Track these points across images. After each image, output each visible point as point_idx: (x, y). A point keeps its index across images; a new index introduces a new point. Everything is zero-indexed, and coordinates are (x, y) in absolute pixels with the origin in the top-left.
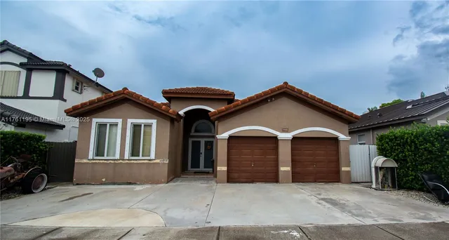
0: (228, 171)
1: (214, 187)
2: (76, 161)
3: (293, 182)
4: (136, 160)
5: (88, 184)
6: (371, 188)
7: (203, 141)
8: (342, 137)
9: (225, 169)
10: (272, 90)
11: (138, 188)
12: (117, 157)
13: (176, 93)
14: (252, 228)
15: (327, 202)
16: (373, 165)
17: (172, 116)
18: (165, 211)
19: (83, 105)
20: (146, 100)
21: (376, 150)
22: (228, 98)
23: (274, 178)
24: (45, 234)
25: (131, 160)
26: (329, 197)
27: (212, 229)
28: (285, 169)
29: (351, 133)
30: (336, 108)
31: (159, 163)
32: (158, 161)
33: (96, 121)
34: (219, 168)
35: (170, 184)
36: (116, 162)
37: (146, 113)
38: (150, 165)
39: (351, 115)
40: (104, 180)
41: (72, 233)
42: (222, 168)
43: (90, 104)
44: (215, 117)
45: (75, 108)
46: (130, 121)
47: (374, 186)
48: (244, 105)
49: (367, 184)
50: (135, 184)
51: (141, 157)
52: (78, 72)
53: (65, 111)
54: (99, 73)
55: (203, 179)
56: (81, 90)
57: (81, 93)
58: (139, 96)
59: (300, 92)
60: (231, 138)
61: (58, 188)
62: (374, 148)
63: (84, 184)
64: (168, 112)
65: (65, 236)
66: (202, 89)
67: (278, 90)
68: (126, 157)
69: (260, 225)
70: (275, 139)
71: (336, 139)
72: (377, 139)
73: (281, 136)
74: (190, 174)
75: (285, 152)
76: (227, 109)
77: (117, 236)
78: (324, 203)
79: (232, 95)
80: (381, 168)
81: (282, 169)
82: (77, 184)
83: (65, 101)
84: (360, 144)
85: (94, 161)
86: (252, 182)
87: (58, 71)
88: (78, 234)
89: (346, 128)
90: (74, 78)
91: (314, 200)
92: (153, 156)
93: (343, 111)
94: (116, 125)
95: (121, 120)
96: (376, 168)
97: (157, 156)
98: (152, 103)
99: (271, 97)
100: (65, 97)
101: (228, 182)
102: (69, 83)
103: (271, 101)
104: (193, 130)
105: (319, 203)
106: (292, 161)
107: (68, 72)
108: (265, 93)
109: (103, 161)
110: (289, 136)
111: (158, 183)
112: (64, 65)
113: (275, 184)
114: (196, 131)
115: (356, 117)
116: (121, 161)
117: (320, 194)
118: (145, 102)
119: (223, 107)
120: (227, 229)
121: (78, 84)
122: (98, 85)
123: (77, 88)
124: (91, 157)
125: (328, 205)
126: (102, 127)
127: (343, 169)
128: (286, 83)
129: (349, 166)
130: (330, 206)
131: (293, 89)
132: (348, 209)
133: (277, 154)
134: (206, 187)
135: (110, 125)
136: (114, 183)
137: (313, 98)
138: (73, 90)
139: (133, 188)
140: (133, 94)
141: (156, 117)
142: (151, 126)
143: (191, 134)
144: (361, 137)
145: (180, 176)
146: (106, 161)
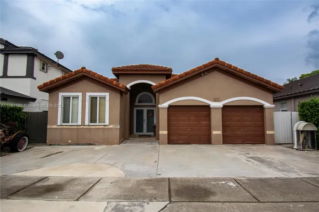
0: (169, 134)
2: (48, 127)
3: (223, 144)
4: (94, 126)
5: (58, 145)
6: (293, 148)
7: (145, 110)
8: (267, 105)
9: (166, 132)
10: (205, 66)
11: (97, 148)
12: (79, 123)
13: (123, 70)
14: (195, 179)
15: (255, 160)
16: (295, 129)
17: (122, 90)
18: (122, 166)
19: (52, 82)
20: (100, 77)
21: (298, 116)
22: (166, 73)
23: (207, 140)
24: (37, 182)
25: (90, 126)
26: (257, 156)
27: (163, 180)
28: (217, 132)
29: (275, 101)
30: (262, 80)
31: (112, 128)
32: (111, 126)
33: (61, 95)
34: (161, 132)
35: (121, 145)
36: (78, 127)
37: (100, 88)
38: (105, 129)
39: (275, 85)
40: (70, 141)
41: (57, 181)
42: (163, 132)
43: (57, 81)
44: (157, 89)
45: (45, 85)
46: (88, 94)
47: (295, 147)
48: (181, 79)
49: (290, 145)
50: (94, 145)
51: (97, 124)
52: (43, 55)
53: (38, 87)
54: (60, 55)
55: (147, 141)
56: (47, 69)
57: (46, 72)
58: (95, 74)
59: (230, 66)
60: (170, 107)
61: (36, 147)
62: (296, 114)
63: (55, 145)
64: (118, 86)
65: (53, 183)
66: (144, 66)
67: (211, 65)
68: (87, 123)
69: (201, 177)
70: (208, 107)
71: (261, 107)
72: (299, 106)
73: (213, 104)
74: (135, 137)
75: (216, 119)
76: (166, 83)
77: (91, 183)
78: (253, 161)
79: (170, 70)
80: (302, 132)
81: (214, 132)
82: (50, 145)
83: (35, 79)
84: (282, 111)
85: (62, 127)
86: (189, 143)
87: (28, 55)
88: (62, 182)
89: (271, 97)
90: (41, 60)
91: (243, 159)
92: (107, 122)
93: (268, 82)
94: (77, 97)
95: (81, 93)
96: (298, 131)
97: (110, 123)
98: (106, 79)
99: (204, 72)
101: (169, 143)
102: (37, 64)
103: (205, 75)
104: (137, 101)
105: (249, 161)
106: (223, 126)
107: (36, 56)
108: (199, 68)
109: (69, 127)
110: (220, 105)
111: (112, 144)
112: (33, 49)
113: (208, 145)
114: (139, 102)
115: (280, 87)
116: (82, 127)
117: (247, 153)
118: (100, 79)
119: (163, 81)
120: (175, 180)
121: (44, 65)
122: (59, 65)
123: (43, 68)
124: (59, 123)
125: (256, 162)
126: (67, 99)
127: (268, 132)
128: (217, 59)
129: (273, 130)
131: (223, 64)
132: (273, 165)
133: (209, 120)
134: (152, 147)
135: (73, 98)
136: (78, 144)
137: (241, 71)
138: (40, 70)
139: (93, 148)
140: (90, 72)
141: (109, 90)
142: (105, 98)
143: (136, 104)
144: (284, 105)
145: (128, 139)
146: (71, 127)
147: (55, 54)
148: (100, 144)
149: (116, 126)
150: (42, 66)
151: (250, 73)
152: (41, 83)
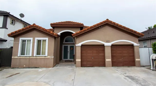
0: (81, 61)
1: (75, 70)
2: (12, 58)
3: (112, 66)
4: (39, 57)
5: (17, 68)
6: (150, 69)
7: (69, 46)
8: (135, 44)
9: (80, 60)
10: (101, 23)
11: (40, 70)
12: (31, 55)
13: (57, 25)
15: (129, 78)
16: (151, 58)
18: (53, 83)
19: (16, 32)
21: (152, 51)
22: (80, 26)
23: (103, 64)
25: (37, 57)
26: (130, 75)
28: (108, 60)
29: (140, 41)
31: (49, 58)
33: (21, 39)
35: (54, 68)
36: (30, 57)
37: (43, 35)
38: (45, 59)
40: (25, 66)
42: (78, 60)
43: (19, 32)
44: (76, 36)
45: (12, 33)
47: (152, 68)
48: (88, 30)
49: (148, 67)
51: (41, 55)
53: (8, 35)
54: (22, 15)
56: (14, 23)
57: (14, 25)
58: (40, 27)
59: (114, 23)
61: (4, 70)
62: (151, 49)
64: (53, 34)
66: (68, 22)
67: (104, 23)
68: (35, 55)
70: (103, 46)
71: (132, 46)
72: (152, 45)
73: (106, 44)
75: (108, 52)
76: (80, 32)
79: (82, 25)
80: (155, 60)
81: (107, 60)
82: (13, 68)
83: (7, 29)
85: (20, 57)
86: (93, 66)
87: (4, 16)
89: (137, 40)
90: (11, 18)
91: (122, 77)
92: (46, 55)
94: (30, 40)
95: (32, 38)
96: (153, 60)
97: (48, 55)
99: (101, 26)
100: (7, 27)
101: (81, 66)
102: (9, 20)
103: (101, 28)
104: (64, 41)
105: (126, 79)
106: (112, 56)
107: (9, 16)
108: (98, 24)
109: (24, 57)
110: (110, 44)
112: (7, 13)
113: (104, 67)
114: (66, 41)
115: (142, 35)
116: (32, 57)
117: (125, 73)
118: (43, 30)
119: (78, 31)
121: (13, 21)
122: (21, 21)
123: (12, 23)
124: (19, 55)
127: (137, 60)
128: (108, 20)
129: (139, 58)
130: (131, 80)
131: (111, 22)
132: (139, 82)
134: (71, 69)
135: (27, 40)
136: (29, 68)
137: (121, 26)
138: (11, 24)
139: (38, 70)
140: (37, 26)
141: (48, 36)
142: (46, 41)
143: (64, 43)
144: (145, 43)
145: (58, 64)
146: (25, 57)
147: (20, 15)
148: (42, 67)
149: (52, 57)
150: (12, 21)
151: (125, 27)
152: (10, 33)
